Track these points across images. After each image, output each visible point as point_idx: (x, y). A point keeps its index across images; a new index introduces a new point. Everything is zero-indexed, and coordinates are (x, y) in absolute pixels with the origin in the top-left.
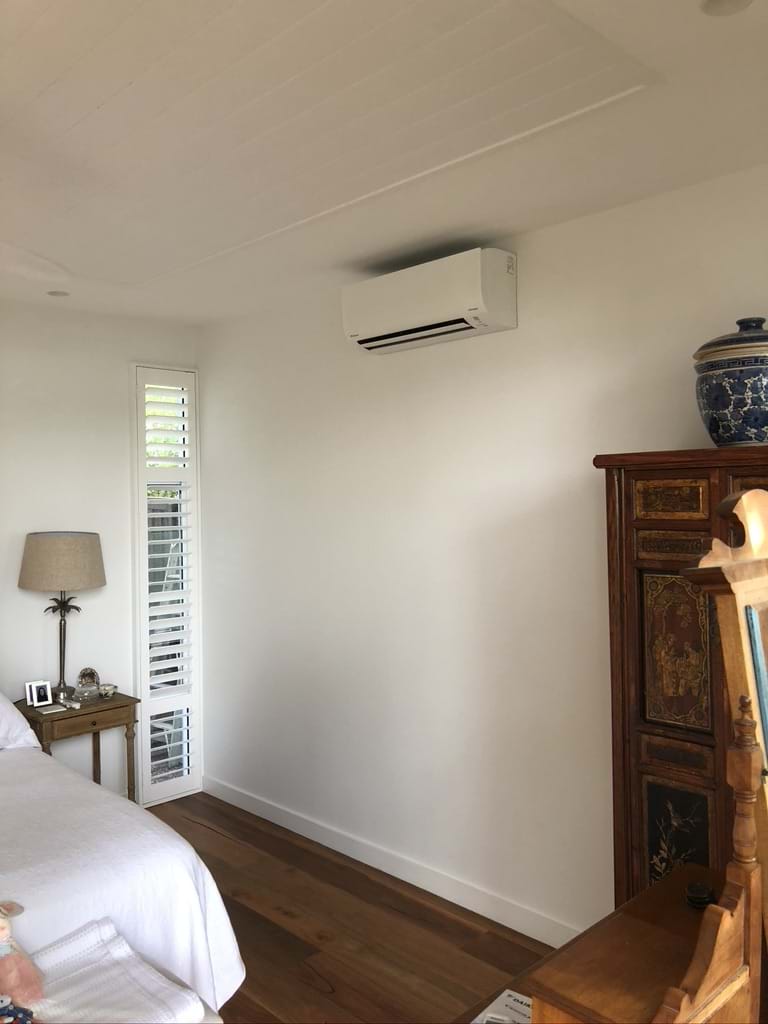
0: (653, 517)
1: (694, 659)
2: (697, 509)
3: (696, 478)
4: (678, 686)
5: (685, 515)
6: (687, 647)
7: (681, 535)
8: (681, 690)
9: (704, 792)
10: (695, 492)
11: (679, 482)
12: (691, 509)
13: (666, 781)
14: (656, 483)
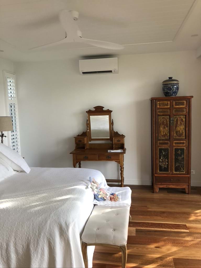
0: (161, 107)
1: (167, 129)
2: (168, 106)
3: (168, 101)
4: (164, 133)
5: (166, 107)
6: (165, 127)
7: (165, 110)
8: (164, 134)
9: (168, 148)
10: (168, 103)
11: (165, 102)
12: (167, 106)
13: (162, 148)
14: (161, 102)
